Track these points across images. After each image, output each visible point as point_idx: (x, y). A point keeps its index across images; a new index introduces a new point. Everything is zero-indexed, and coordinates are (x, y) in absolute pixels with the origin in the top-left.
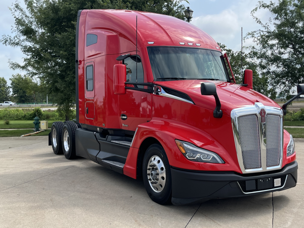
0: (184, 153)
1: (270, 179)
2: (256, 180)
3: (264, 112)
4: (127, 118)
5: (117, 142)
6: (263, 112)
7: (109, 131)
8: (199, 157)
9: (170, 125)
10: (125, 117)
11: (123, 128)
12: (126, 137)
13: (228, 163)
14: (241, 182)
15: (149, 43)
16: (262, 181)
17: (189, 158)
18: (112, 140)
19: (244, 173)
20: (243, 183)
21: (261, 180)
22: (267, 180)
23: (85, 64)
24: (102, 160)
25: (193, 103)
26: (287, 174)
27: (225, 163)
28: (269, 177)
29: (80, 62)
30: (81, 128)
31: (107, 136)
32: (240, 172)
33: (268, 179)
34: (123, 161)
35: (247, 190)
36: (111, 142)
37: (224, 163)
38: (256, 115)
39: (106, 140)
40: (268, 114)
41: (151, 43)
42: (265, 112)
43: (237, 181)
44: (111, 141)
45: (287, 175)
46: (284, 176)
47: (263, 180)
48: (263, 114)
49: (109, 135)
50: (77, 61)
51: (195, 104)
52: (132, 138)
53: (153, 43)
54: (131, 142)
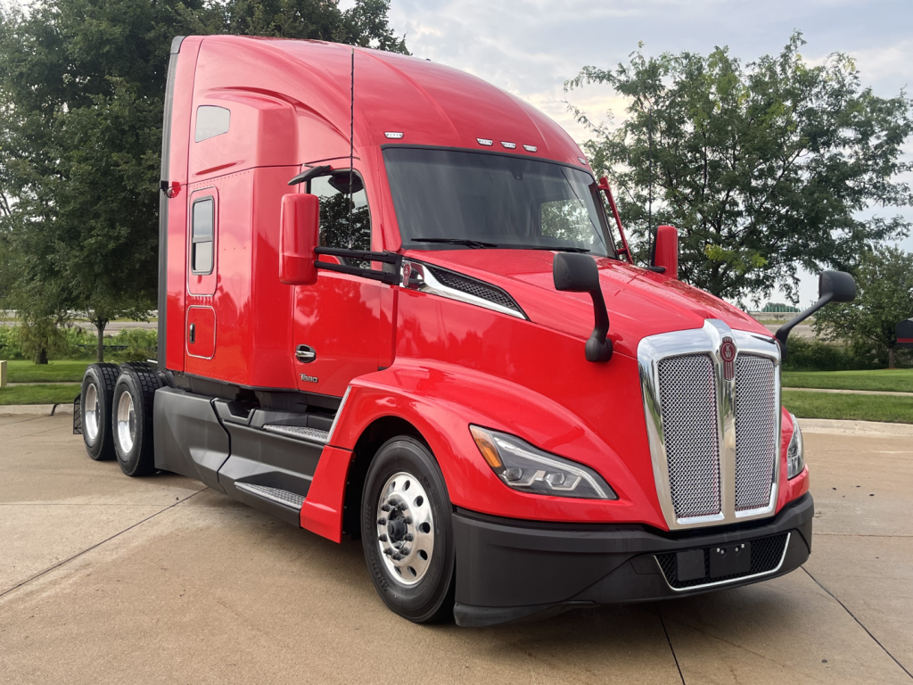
0: (498, 468)
1: (743, 546)
2: (707, 550)
3: (730, 348)
4: (314, 358)
5: (280, 429)
6: (728, 348)
7: (260, 396)
8: (540, 479)
9: (447, 380)
10: (310, 354)
11: (303, 388)
12: (311, 416)
13: (628, 499)
14: (664, 556)
15: (389, 136)
16: (723, 552)
17: (510, 484)
18: (267, 424)
19: (672, 527)
20: (669, 558)
21: (718, 550)
22: (737, 549)
23: (189, 193)
24: (236, 483)
25: (523, 318)
26: (789, 531)
27: (618, 498)
28: (743, 541)
29: (176, 186)
30: (172, 386)
31: (252, 410)
32: (663, 526)
33: (739, 547)
34: (299, 488)
35: (680, 579)
36: (265, 430)
37: (615, 497)
38: (708, 355)
39: (247, 423)
40: (741, 354)
41: (396, 137)
42: (733, 349)
43: (653, 552)
44: (265, 427)
45: (789, 534)
46: (782, 536)
47: (725, 550)
48: (728, 355)
49: (258, 407)
50: (165, 185)
51: (528, 319)
52: (330, 420)
53: (399, 137)
54: (328, 431)
